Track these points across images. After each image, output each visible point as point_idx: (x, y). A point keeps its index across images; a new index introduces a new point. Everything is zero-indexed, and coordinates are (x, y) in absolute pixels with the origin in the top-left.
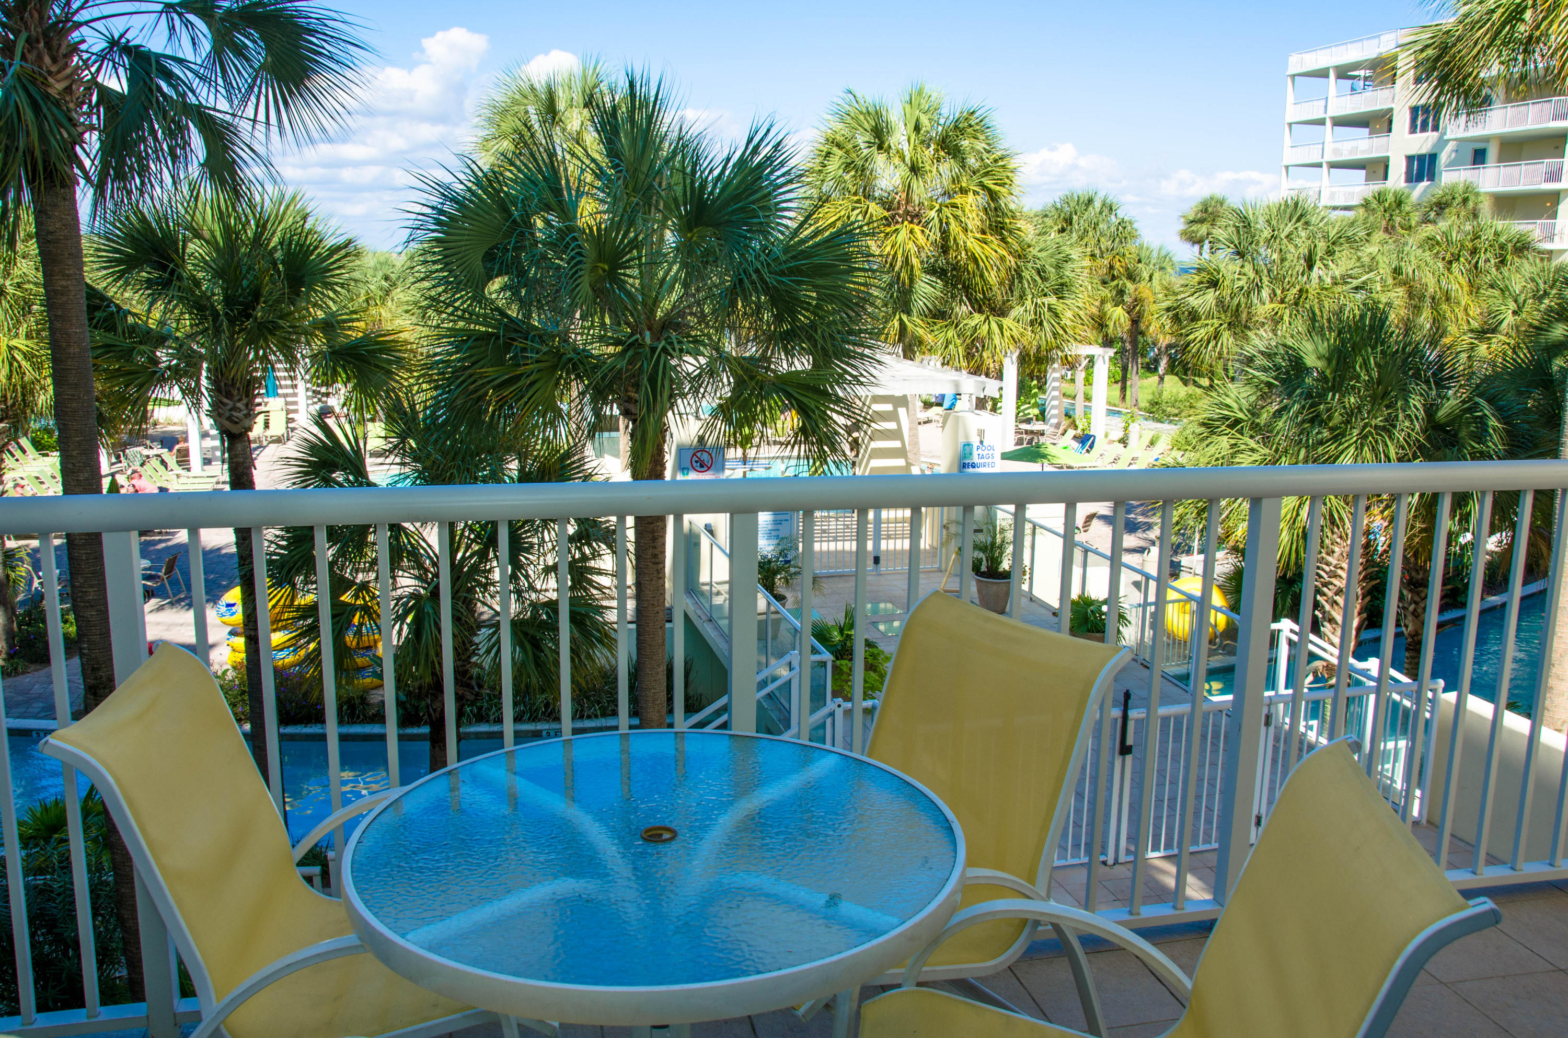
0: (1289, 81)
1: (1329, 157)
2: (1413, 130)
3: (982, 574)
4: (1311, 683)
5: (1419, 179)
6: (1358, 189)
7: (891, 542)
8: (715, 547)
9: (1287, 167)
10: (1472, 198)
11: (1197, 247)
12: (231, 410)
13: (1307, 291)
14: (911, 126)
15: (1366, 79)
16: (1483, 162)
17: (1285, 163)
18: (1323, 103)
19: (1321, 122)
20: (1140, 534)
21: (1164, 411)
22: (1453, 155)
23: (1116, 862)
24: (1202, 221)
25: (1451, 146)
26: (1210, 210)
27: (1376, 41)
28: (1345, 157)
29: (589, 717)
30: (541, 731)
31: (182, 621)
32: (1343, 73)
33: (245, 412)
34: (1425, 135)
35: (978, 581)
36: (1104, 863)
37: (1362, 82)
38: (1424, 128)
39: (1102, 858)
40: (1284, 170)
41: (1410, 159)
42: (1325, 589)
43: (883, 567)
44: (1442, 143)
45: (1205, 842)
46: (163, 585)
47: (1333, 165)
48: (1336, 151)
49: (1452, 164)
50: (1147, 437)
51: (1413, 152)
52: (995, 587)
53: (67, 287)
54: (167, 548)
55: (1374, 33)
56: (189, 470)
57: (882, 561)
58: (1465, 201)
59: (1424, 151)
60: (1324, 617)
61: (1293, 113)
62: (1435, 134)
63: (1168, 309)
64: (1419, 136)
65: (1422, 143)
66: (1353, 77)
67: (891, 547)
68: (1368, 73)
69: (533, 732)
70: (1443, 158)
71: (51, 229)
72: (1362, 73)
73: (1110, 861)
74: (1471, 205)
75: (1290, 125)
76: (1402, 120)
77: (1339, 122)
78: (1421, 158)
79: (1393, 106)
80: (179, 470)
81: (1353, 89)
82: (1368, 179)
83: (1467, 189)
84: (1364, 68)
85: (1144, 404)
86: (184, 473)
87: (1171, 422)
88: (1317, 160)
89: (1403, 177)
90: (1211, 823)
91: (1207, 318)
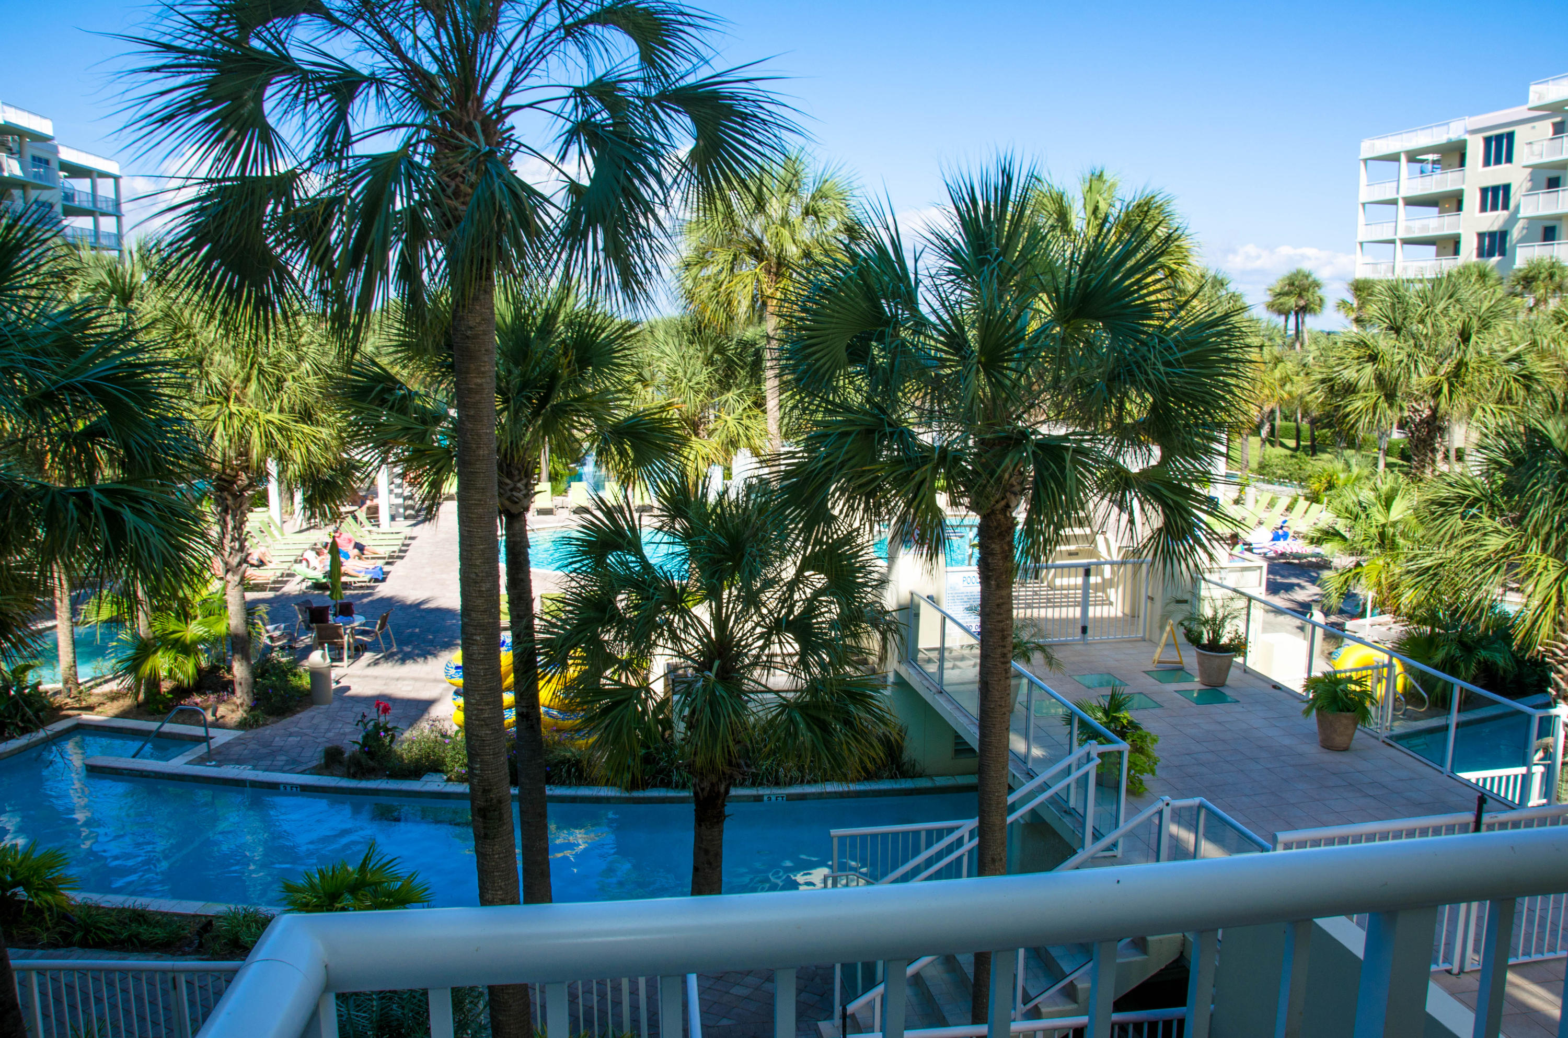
0: (1362, 164)
1: (1402, 234)
2: (1483, 209)
3: (1203, 647)
4: (1541, 759)
5: (1491, 254)
6: (1429, 263)
7: (1098, 608)
8: (947, 620)
9: (1361, 244)
10: (1558, 272)
11: (1283, 318)
12: (511, 490)
13: (1466, 364)
14: (1090, 209)
15: (1434, 162)
16: (1552, 238)
17: (1360, 239)
18: (1395, 184)
19: (1394, 202)
20: (1283, 594)
21: (1274, 473)
22: (1525, 232)
23: (1461, 971)
24: (1287, 294)
25: (1520, 224)
26: (1296, 283)
27: (1445, 127)
28: (1417, 234)
29: (809, 782)
30: (762, 796)
31: (397, 675)
32: (1413, 157)
33: (524, 492)
34: (1495, 213)
35: (1199, 655)
36: (1449, 972)
37: (1430, 166)
38: (1494, 208)
39: (1448, 967)
40: (1358, 246)
41: (1481, 236)
42: (1561, 667)
43: (1090, 636)
44: (1513, 219)
45: (1549, 950)
46: (377, 639)
47: (1406, 242)
48: (1408, 229)
49: (1524, 240)
50: (1265, 499)
51: (1484, 229)
52: (1218, 660)
53: (481, 385)
54: (372, 602)
55: (1443, 119)
56: (378, 526)
57: (1089, 632)
58: (1551, 276)
59: (1495, 228)
60: (1558, 696)
61: (1366, 193)
62: (1505, 212)
63: (1323, 381)
64: (1490, 214)
65: (1493, 220)
66: (1422, 161)
67: (1098, 615)
68: (1435, 157)
69: (754, 796)
70: (1515, 233)
71: (471, 323)
72: (1430, 157)
73: (1455, 970)
74: (1557, 279)
75: (1363, 204)
76: (1472, 200)
77: (1411, 202)
78: (1492, 235)
79: (1463, 187)
80: (368, 526)
81: (1422, 172)
82: (1438, 254)
83: (1553, 265)
84: (1433, 153)
85: (1254, 465)
86: (374, 529)
87: (1280, 484)
88: (1390, 236)
89: (1475, 252)
90: (1545, 927)
91: (1366, 391)
